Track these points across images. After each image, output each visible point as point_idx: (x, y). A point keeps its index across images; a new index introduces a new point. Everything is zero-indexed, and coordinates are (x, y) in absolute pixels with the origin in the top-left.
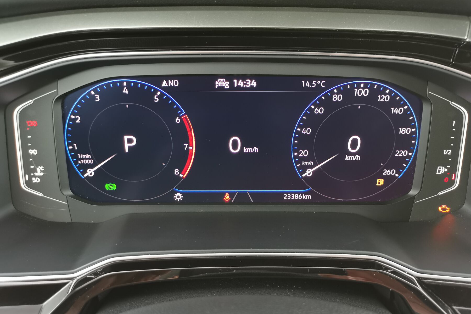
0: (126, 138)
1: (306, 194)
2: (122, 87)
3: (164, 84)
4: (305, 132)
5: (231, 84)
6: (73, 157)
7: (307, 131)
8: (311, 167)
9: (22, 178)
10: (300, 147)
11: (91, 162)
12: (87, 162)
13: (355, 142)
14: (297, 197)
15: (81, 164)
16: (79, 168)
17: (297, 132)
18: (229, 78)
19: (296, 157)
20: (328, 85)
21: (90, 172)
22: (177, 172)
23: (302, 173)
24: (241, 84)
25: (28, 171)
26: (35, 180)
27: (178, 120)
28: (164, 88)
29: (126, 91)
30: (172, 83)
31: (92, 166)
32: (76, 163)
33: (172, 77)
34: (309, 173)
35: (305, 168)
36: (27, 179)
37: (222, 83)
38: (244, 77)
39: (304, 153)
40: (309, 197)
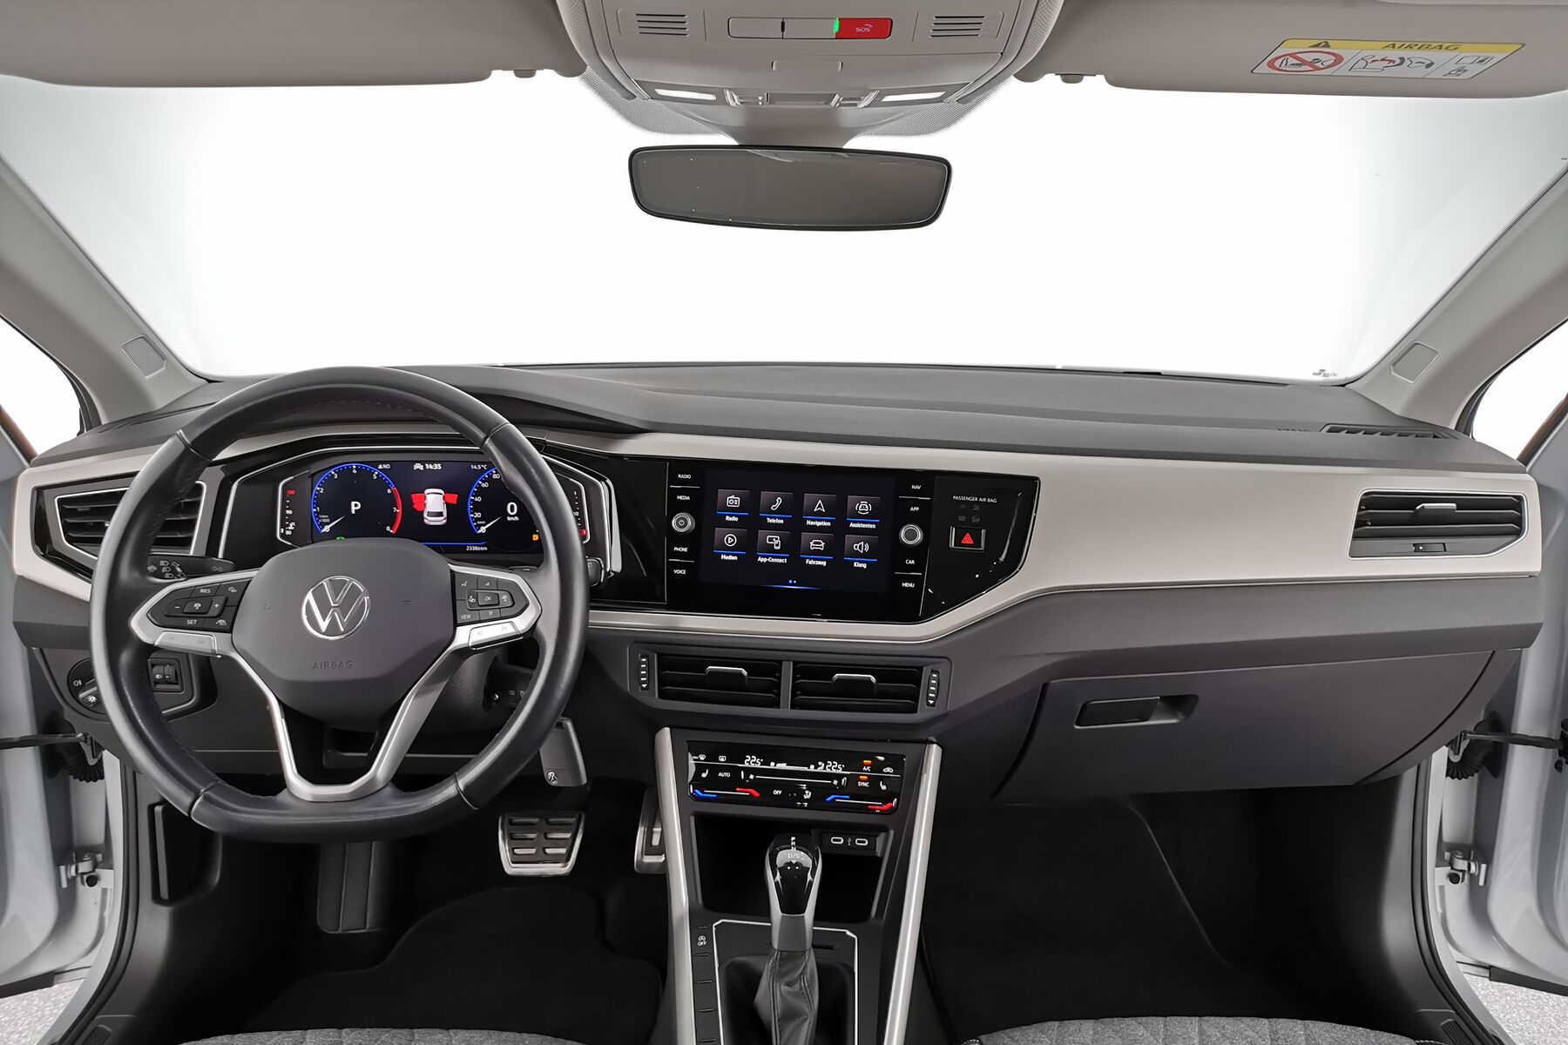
0: (353, 503)
1: (483, 546)
2: (352, 469)
3: (380, 467)
4: (476, 499)
5: (425, 467)
6: (316, 517)
7: (478, 499)
8: (484, 525)
9: (279, 531)
10: (474, 511)
11: (328, 520)
12: (325, 521)
13: (512, 507)
14: (476, 548)
15: (322, 523)
16: (319, 525)
17: (472, 500)
18: (423, 463)
19: (473, 518)
20: (488, 468)
21: (327, 529)
22: (388, 528)
23: (478, 530)
24: (431, 467)
25: (284, 526)
26: (288, 533)
27: (389, 491)
28: (380, 470)
29: (355, 471)
30: (387, 466)
31: (328, 524)
32: (317, 521)
33: (385, 462)
34: (483, 530)
35: (479, 526)
36: (282, 531)
37: (418, 466)
38: (432, 462)
39: (478, 515)
40: (486, 549)
